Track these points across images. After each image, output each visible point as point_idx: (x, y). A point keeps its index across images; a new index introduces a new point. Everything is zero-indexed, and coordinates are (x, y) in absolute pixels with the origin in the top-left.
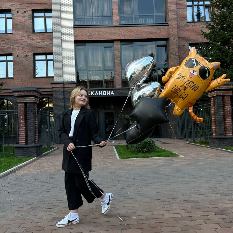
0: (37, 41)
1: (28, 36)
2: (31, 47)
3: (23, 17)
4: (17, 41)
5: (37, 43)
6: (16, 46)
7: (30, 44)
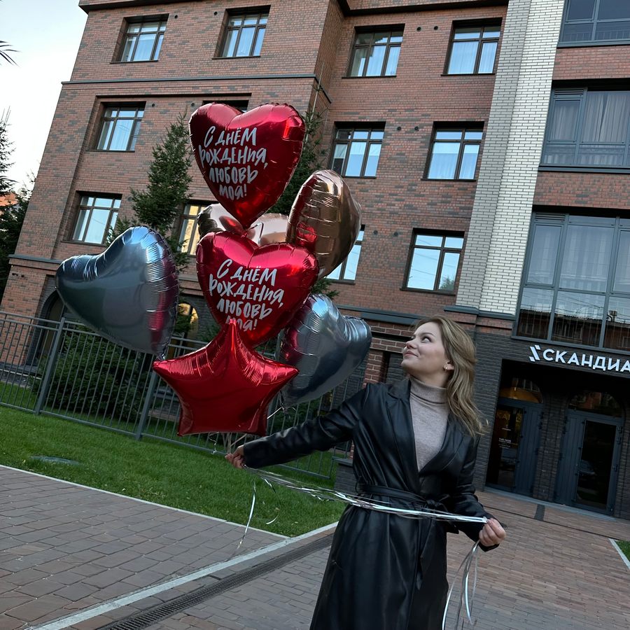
0: (430, 199)
1: (409, 187)
2: (412, 214)
3: (409, 140)
4: (383, 197)
5: (428, 204)
6: (378, 210)
7: (410, 207)
